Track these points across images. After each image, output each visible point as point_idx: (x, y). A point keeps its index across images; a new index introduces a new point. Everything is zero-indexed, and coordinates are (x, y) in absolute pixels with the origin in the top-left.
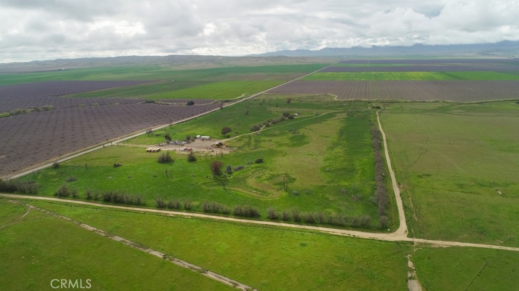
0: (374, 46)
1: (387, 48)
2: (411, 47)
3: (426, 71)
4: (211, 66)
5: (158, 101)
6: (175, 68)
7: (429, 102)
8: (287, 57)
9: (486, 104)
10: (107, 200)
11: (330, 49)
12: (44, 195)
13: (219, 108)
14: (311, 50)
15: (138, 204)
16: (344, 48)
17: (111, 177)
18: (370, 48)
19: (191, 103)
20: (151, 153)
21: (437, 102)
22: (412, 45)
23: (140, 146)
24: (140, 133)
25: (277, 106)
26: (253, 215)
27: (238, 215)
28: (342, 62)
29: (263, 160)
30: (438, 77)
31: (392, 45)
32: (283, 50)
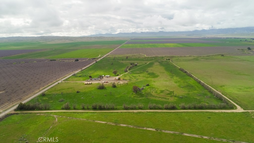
0: (142, 32)
1: (147, 33)
2: (158, 33)
3: (173, 43)
4: (68, 41)
5: (58, 59)
6: (49, 43)
7: (187, 56)
8: (105, 37)
9: (210, 56)
10: (95, 108)
11: (122, 33)
12: (55, 109)
13: (95, 62)
14: (112, 34)
15: (113, 109)
16: (128, 33)
17: (82, 98)
18: (140, 33)
19: (77, 60)
20: (89, 85)
21: (191, 56)
22: (158, 32)
23: (77, 82)
24: (68, 76)
25: (123, 60)
26: (173, 108)
27: (167, 109)
28: (131, 39)
29: (149, 85)
30: (180, 46)
31: (150, 32)
32: (98, 34)
